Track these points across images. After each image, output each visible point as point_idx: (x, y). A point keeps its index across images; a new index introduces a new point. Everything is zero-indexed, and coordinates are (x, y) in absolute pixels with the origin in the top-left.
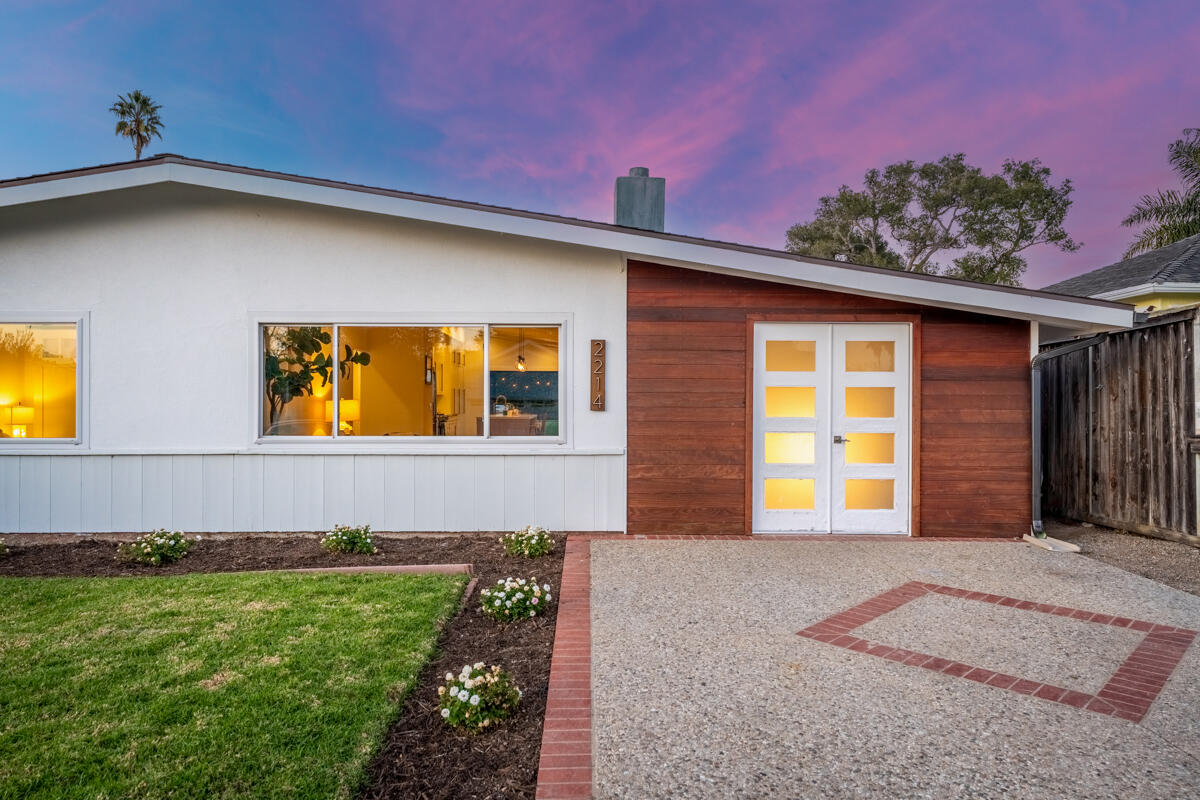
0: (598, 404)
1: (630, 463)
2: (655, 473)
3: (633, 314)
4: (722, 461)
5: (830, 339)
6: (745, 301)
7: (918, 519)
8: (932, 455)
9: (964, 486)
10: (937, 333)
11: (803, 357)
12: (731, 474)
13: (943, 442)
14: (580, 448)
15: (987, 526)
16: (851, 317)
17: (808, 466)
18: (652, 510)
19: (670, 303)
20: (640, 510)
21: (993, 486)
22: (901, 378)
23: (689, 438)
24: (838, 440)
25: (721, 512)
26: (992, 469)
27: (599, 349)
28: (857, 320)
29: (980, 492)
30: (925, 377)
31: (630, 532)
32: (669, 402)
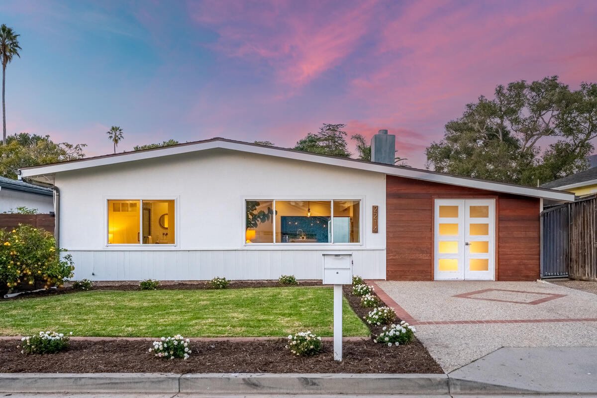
0: (375, 230)
1: (387, 253)
2: (397, 257)
3: (389, 196)
4: (423, 252)
5: (464, 205)
6: (432, 190)
7: (497, 274)
8: (503, 249)
9: (515, 262)
10: (504, 202)
11: (454, 211)
12: (425, 257)
13: (507, 245)
14: (368, 248)
15: (524, 276)
16: (472, 196)
17: (455, 255)
18: (396, 271)
19: (403, 191)
20: (391, 271)
21: (526, 261)
22: (491, 220)
23: (410, 243)
24: (467, 244)
25: (422, 272)
26: (526, 255)
27: (375, 209)
28: (474, 198)
29: (521, 263)
30: (500, 220)
31: (387, 280)
32: (402, 229)
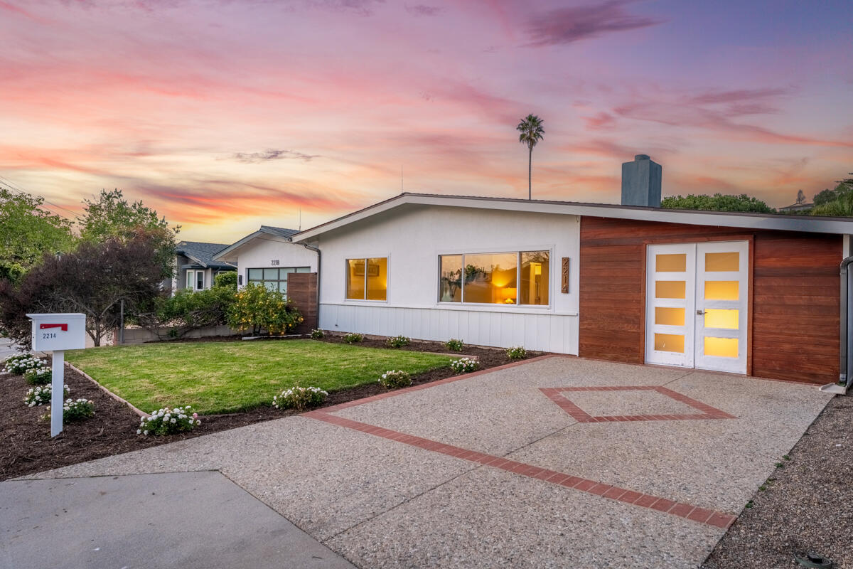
0: (566, 290)
1: (580, 321)
2: (593, 326)
3: (583, 243)
4: (628, 321)
5: (694, 252)
6: (642, 234)
7: (750, 365)
8: (762, 324)
9: (787, 347)
11: (678, 263)
12: (632, 329)
13: (770, 317)
14: (557, 312)
15: (805, 374)
16: (705, 239)
18: (592, 345)
19: (602, 237)
20: (586, 345)
21: (811, 348)
22: (742, 274)
23: (611, 308)
24: (700, 313)
25: (627, 349)
26: (810, 336)
27: (566, 262)
28: (709, 241)
29: (800, 351)
30: (755, 275)
31: (580, 356)
32: (600, 289)
